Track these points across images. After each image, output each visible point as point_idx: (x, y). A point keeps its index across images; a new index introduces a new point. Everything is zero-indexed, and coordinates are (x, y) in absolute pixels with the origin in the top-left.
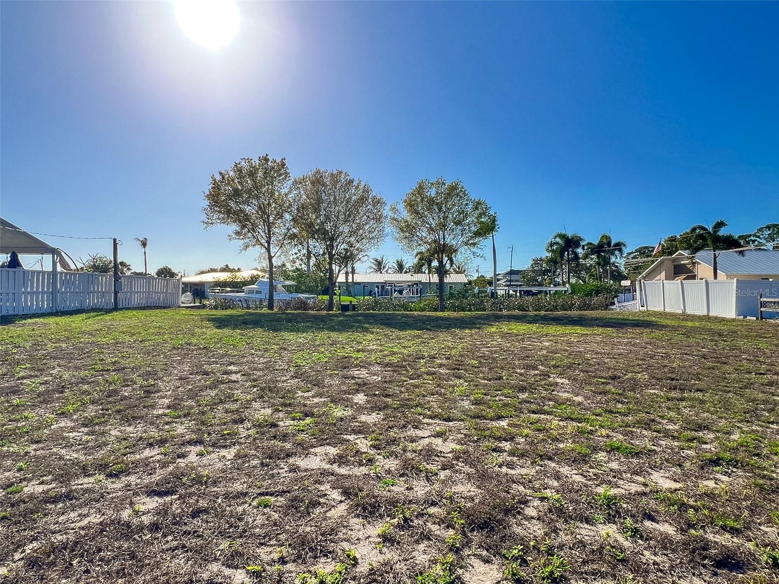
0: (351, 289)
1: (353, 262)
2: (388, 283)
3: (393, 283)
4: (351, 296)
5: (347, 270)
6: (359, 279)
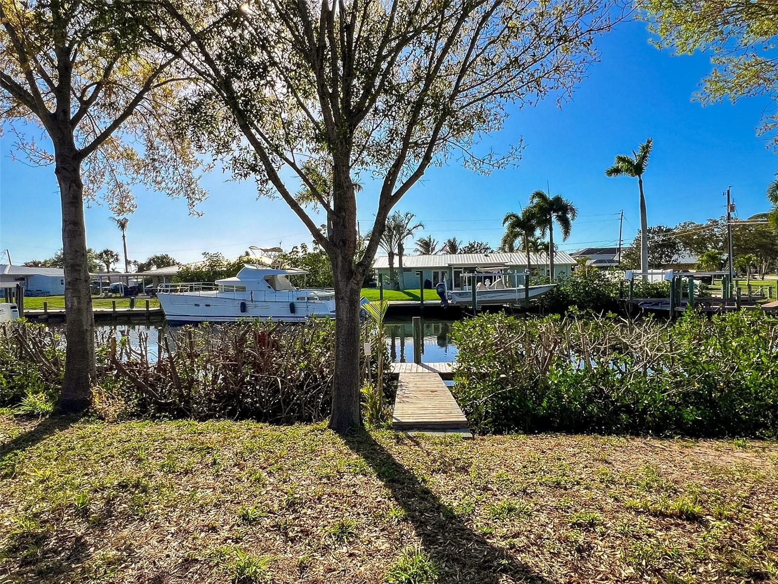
1: (400, 237)
2: (454, 268)
3: (461, 268)
4: (398, 289)
5: (391, 249)
6: (408, 262)
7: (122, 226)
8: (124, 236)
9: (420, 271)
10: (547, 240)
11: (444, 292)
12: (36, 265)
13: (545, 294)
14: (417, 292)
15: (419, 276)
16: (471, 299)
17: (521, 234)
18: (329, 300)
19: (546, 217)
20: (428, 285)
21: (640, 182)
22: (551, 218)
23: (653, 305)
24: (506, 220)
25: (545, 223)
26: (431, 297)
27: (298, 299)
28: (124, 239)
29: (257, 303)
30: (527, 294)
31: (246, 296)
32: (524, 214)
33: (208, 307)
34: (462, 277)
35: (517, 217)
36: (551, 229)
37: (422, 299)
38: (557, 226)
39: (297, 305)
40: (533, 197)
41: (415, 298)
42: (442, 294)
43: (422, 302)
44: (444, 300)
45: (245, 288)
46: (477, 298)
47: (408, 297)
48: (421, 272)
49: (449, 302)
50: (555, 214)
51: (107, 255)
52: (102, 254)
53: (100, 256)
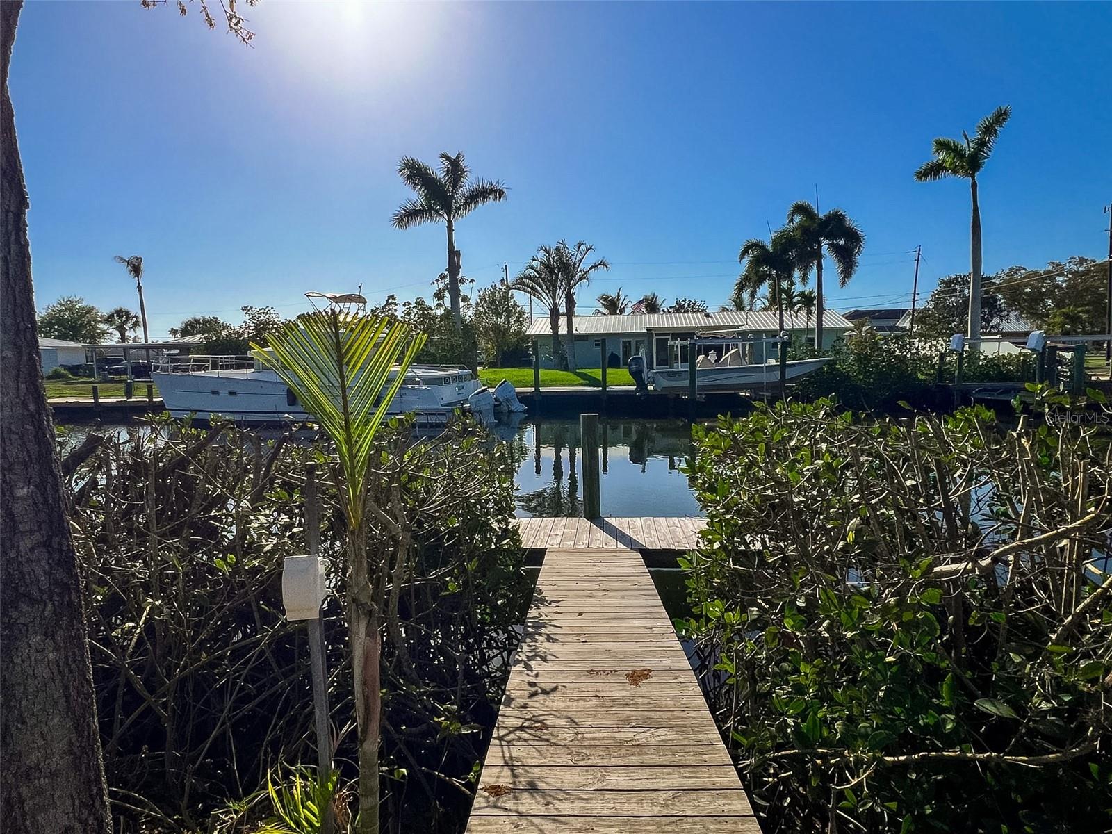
0: (566, 349)
1: (569, 283)
2: (657, 335)
3: (668, 334)
4: (566, 369)
5: (555, 303)
6: (582, 326)
7: (136, 270)
8: (139, 287)
9: (602, 340)
10: (812, 285)
11: (642, 371)
13: (809, 375)
14: (597, 373)
15: (599, 348)
16: (686, 383)
17: (769, 276)
18: (440, 384)
19: (812, 247)
20: (614, 362)
21: (974, 185)
22: (820, 247)
23: (1001, 394)
24: (745, 251)
25: (810, 257)
26: (620, 380)
28: (140, 291)
30: (783, 374)
32: (776, 242)
33: (233, 397)
34: (672, 346)
35: (763, 248)
36: (820, 267)
37: (603, 383)
38: (830, 261)
40: (793, 213)
41: (592, 381)
42: (637, 375)
43: (604, 388)
44: (641, 384)
46: (698, 381)
47: (581, 381)
48: (604, 341)
49: (650, 388)
50: (827, 242)
51: (120, 317)
52: (113, 315)
53: (109, 320)
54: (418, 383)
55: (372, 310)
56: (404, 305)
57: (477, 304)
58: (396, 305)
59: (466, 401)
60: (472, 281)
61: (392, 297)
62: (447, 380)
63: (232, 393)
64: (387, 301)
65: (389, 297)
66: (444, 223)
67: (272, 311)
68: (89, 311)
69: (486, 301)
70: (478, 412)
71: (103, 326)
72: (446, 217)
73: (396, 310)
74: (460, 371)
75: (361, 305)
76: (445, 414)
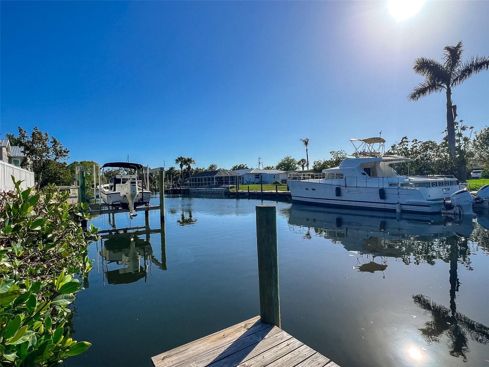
7: (306, 143)
8: (307, 150)
12: (268, 168)
18: (428, 187)
27: (391, 185)
28: (307, 151)
29: (350, 189)
31: (341, 182)
33: (314, 191)
39: (388, 192)
45: (342, 175)
51: (303, 162)
52: (300, 161)
53: (299, 163)
54: (411, 186)
55: (392, 146)
56: (413, 141)
57: (475, 141)
58: (407, 142)
59: (449, 199)
60: (472, 128)
61: (406, 138)
62: (434, 184)
63: (314, 190)
64: (402, 140)
65: (403, 138)
66: (444, 91)
67: (343, 152)
68: (293, 160)
69: (481, 138)
70: (458, 206)
71: (297, 166)
72: (446, 87)
73: (407, 145)
74: (446, 179)
75: (382, 143)
76: (429, 206)
